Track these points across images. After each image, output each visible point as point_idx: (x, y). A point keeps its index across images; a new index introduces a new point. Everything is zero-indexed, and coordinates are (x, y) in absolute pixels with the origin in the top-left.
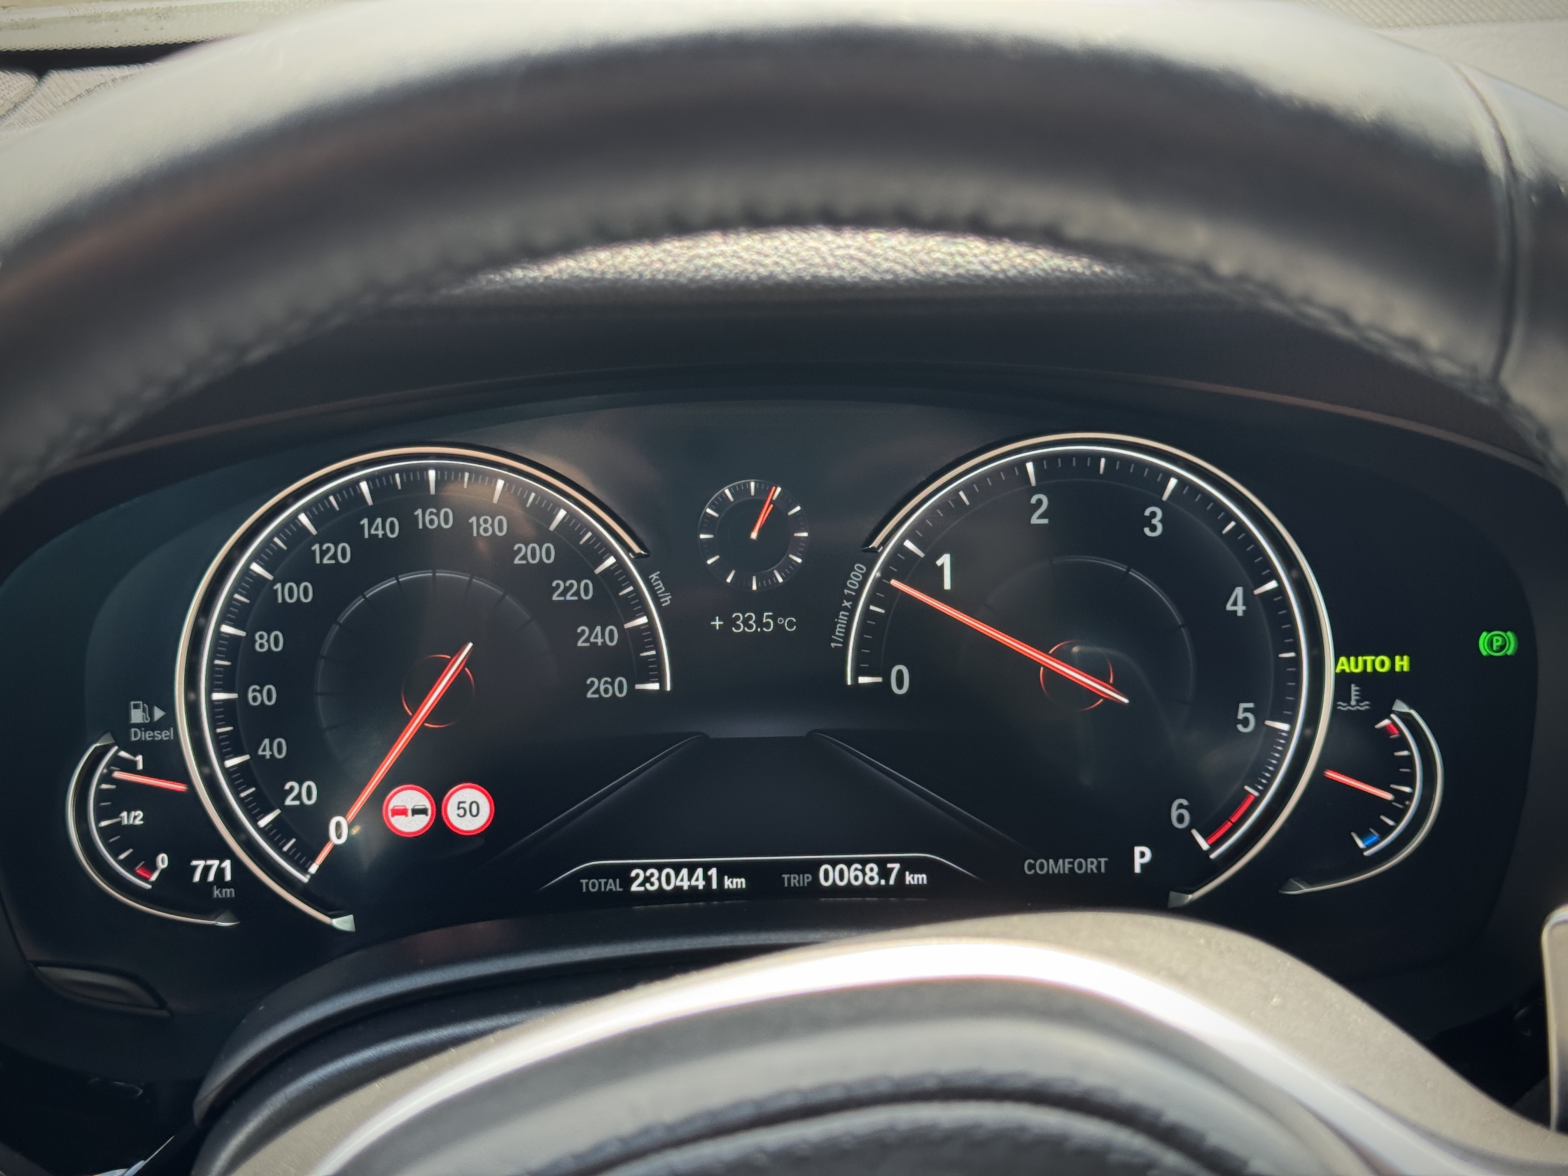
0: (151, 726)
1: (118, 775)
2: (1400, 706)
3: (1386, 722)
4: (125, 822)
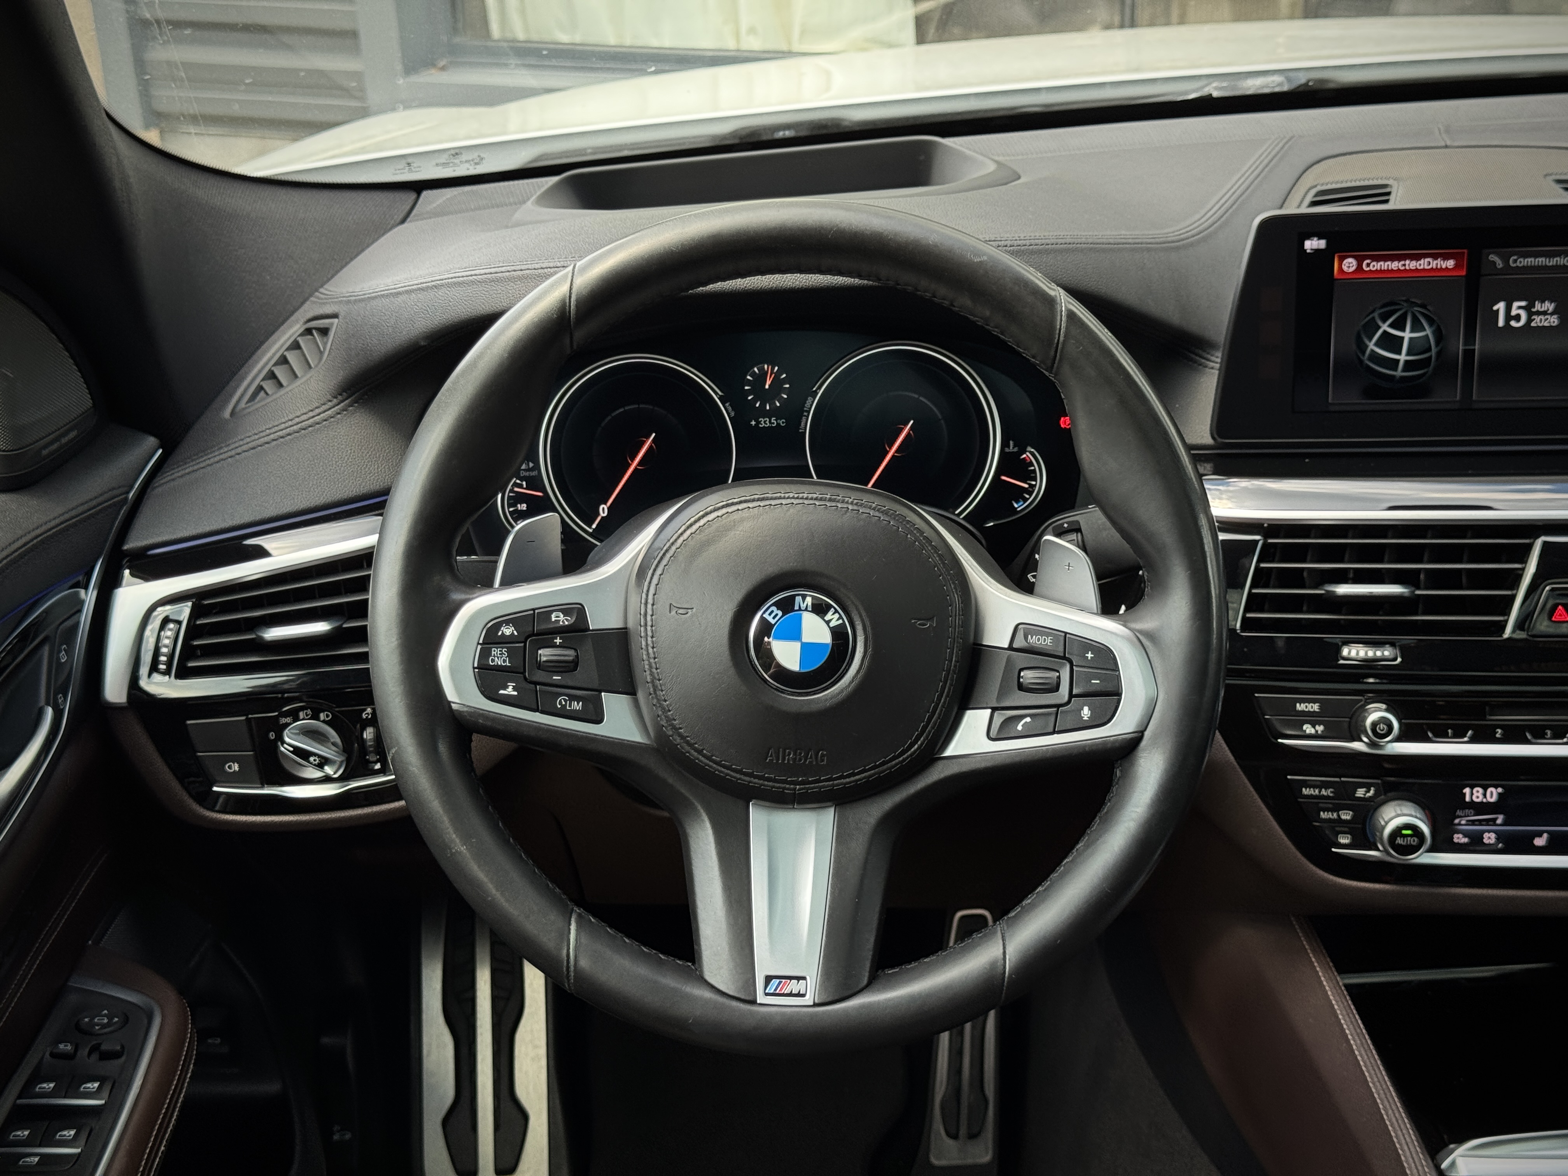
0: (528, 470)
1: (516, 489)
2: (1029, 449)
3: (1024, 456)
4: (519, 509)
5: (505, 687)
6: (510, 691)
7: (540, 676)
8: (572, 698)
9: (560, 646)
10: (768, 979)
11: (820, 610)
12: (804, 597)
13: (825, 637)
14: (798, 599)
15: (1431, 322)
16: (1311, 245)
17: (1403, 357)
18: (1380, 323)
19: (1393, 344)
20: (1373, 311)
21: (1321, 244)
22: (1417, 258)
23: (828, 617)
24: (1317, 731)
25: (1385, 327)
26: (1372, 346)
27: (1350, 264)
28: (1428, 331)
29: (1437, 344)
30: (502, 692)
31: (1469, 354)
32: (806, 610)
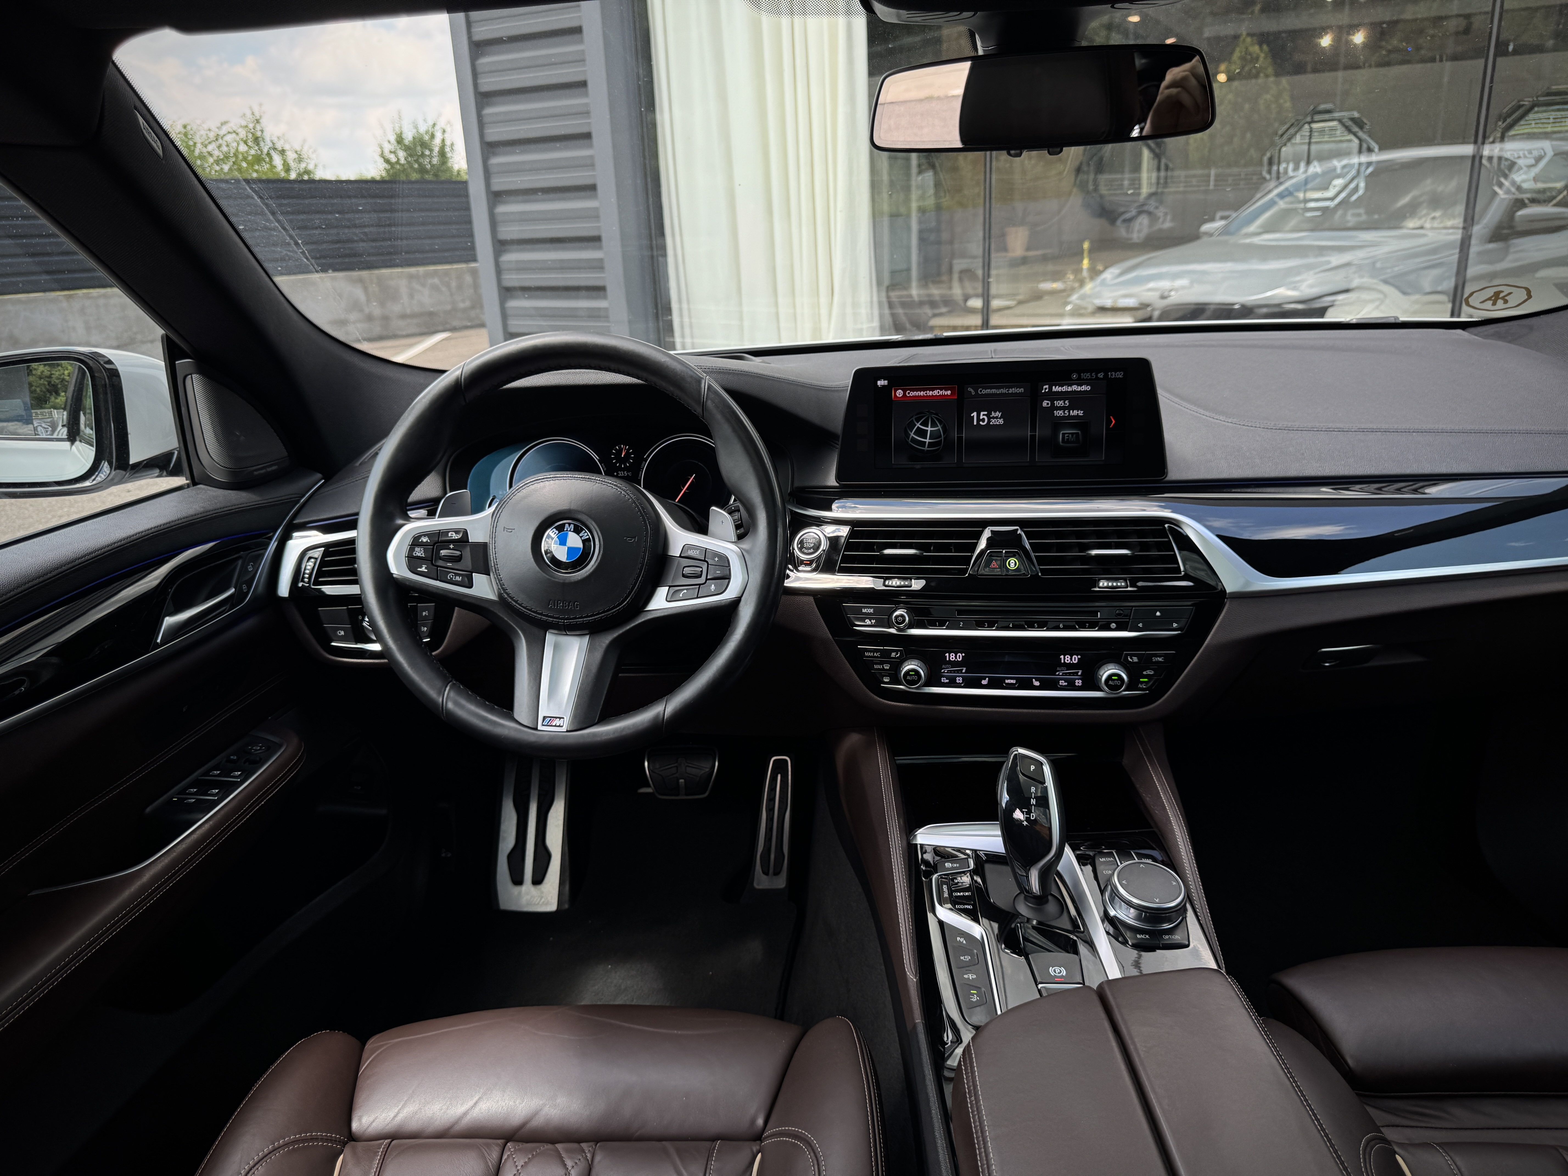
5: (421, 567)
6: (423, 569)
7: (440, 563)
8: (456, 574)
9: (453, 549)
10: (544, 718)
11: (577, 531)
12: (569, 524)
13: (580, 545)
14: (567, 525)
15: (941, 423)
16: (881, 383)
17: (927, 441)
18: (916, 423)
19: (923, 433)
20: (912, 417)
21: (886, 383)
22: (933, 389)
23: (581, 535)
24: (872, 623)
25: (918, 425)
26: (912, 434)
27: (900, 393)
28: (940, 427)
29: (944, 434)
30: (419, 569)
31: (960, 439)
32: (570, 531)
